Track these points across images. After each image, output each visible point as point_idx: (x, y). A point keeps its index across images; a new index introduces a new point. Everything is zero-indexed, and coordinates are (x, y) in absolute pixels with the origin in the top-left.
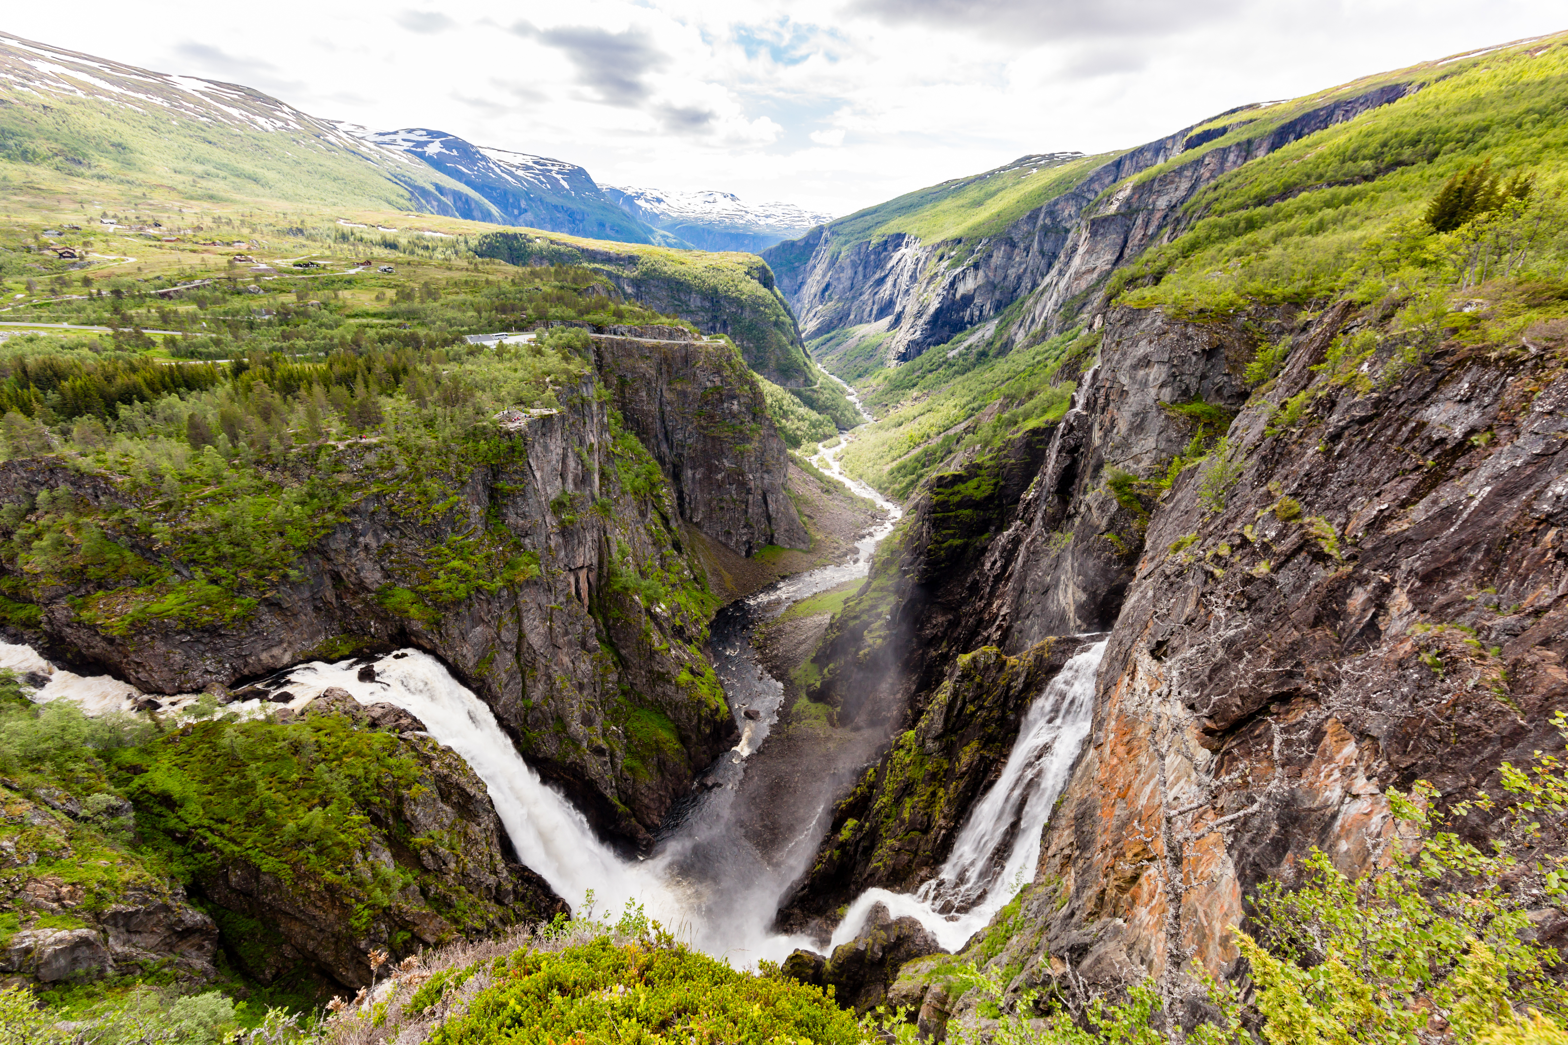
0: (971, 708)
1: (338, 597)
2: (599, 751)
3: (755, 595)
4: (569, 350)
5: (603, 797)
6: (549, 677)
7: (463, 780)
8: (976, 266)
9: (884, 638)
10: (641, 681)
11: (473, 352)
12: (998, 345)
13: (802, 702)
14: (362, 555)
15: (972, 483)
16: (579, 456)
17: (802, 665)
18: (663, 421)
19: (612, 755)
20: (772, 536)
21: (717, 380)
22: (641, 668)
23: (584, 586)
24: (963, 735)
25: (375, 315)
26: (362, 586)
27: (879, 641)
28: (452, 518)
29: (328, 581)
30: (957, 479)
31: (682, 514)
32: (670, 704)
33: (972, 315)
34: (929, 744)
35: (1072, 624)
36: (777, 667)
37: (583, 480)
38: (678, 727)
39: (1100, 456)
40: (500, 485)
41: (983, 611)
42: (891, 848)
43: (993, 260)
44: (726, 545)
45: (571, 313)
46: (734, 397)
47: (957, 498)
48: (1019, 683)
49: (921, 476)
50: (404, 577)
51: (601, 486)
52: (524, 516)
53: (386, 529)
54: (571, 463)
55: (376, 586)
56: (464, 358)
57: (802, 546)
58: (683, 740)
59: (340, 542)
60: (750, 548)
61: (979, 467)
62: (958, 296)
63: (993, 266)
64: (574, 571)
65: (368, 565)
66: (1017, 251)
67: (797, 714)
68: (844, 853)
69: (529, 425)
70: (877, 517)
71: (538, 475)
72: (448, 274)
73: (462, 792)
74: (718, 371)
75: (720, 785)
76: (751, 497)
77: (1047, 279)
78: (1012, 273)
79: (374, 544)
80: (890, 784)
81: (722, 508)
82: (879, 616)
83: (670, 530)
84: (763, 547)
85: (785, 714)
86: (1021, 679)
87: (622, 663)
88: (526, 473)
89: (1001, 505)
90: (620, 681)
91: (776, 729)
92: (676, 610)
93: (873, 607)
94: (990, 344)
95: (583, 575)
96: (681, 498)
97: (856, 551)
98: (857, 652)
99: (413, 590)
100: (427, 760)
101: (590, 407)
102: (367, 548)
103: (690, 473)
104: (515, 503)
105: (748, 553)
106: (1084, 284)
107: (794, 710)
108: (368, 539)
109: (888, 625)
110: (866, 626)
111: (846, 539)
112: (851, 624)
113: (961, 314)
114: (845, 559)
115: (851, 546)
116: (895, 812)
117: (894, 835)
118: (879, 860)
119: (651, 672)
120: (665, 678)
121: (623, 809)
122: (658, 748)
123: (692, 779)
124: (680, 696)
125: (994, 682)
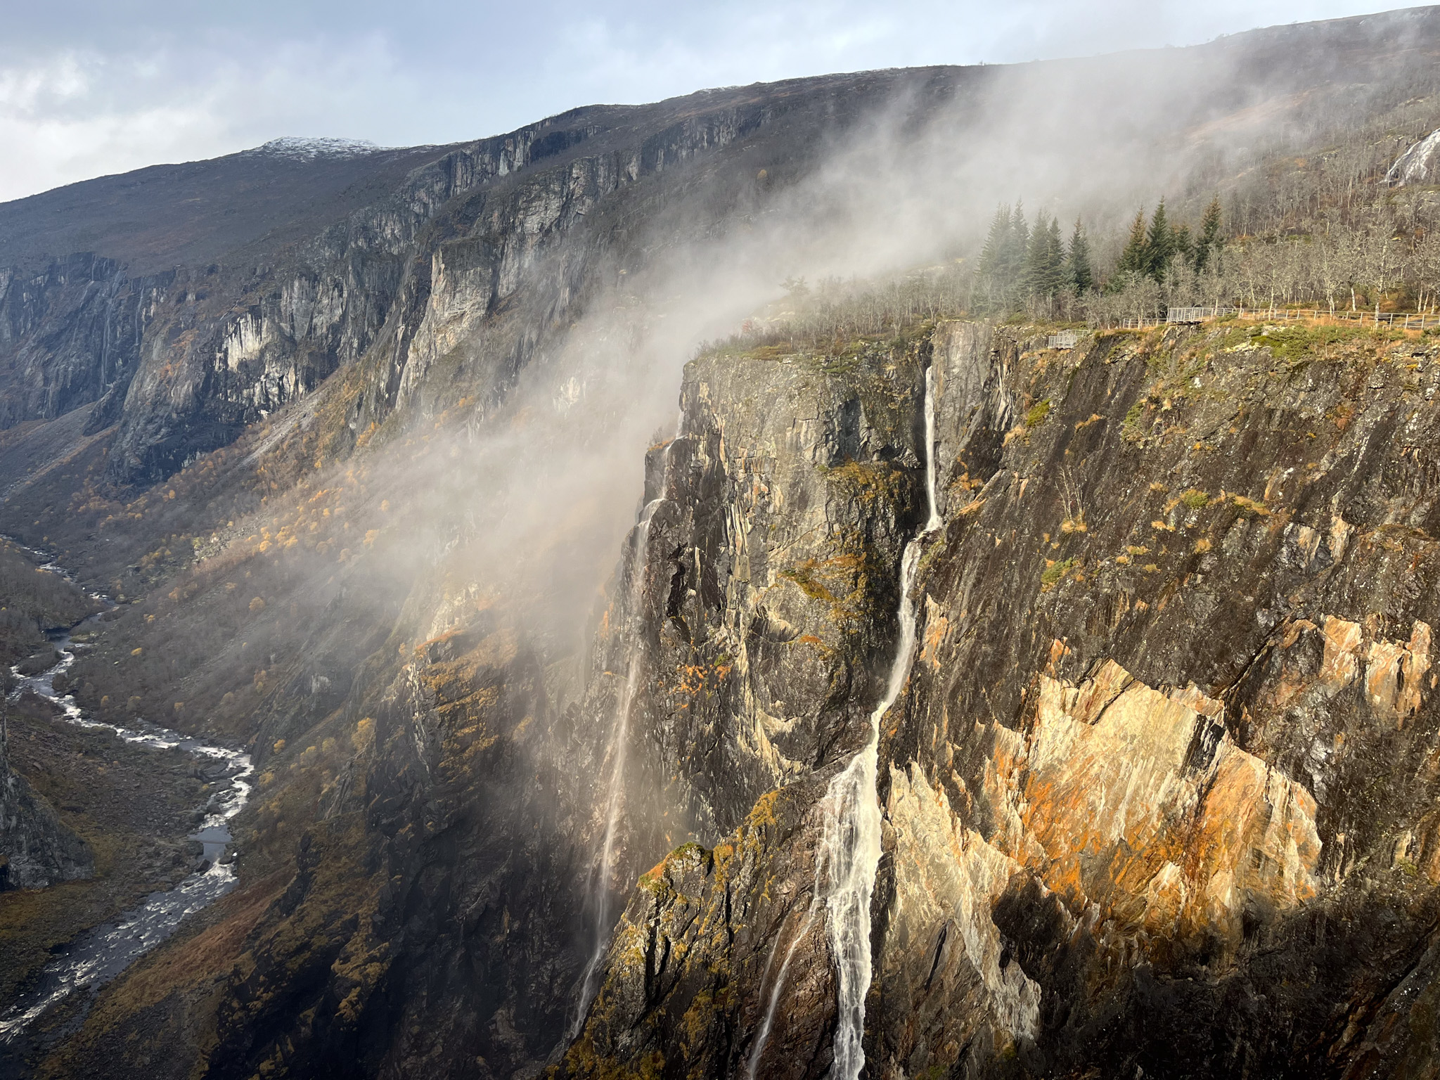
0: (677, 950)
8: (255, 313)
9: (381, 959)
15: (487, 644)
27: (373, 969)
33: (266, 394)
39: (757, 543)
43: (284, 301)
47: (469, 673)
48: (742, 878)
57: (76, 872)
61: (490, 614)
62: (233, 363)
63: (285, 311)
66: (320, 288)
78: (321, 321)
82: (354, 924)
93: (334, 915)
94: (314, 437)
97: (197, 850)
98: (328, 1009)
106: (452, 341)
109: (380, 933)
110: (330, 954)
111: (166, 832)
112: (293, 965)
113: (245, 392)
114: (181, 870)
115: (181, 843)
125: (706, 893)
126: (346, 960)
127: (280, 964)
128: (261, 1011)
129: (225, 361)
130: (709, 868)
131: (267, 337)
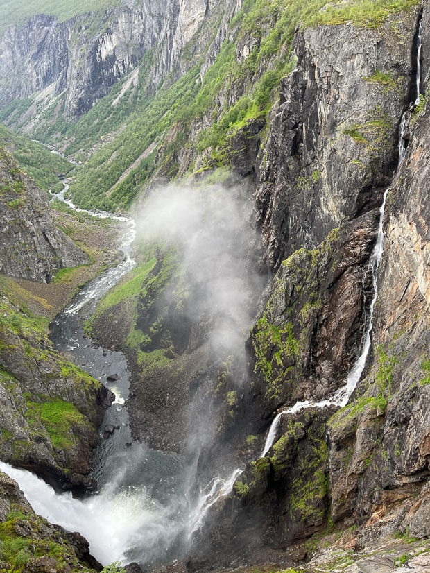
0: (297, 288)
2: (38, 440)
3: (67, 306)
5: (52, 469)
8: (109, 32)
10: (38, 386)
12: (145, 88)
13: (142, 356)
17: (131, 334)
19: (45, 440)
20: (61, 262)
22: (34, 376)
24: (297, 305)
27: (187, 294)
32: (63, 392)
33: (118, 70)
34: (278, 319)
35: (338, 220)
36: (112, 343)
38: (74, 405)
39: (332, 119)
42: (278, 383)
43: (120, 25)
44: (30, 279)
48: (324, 262)
57: (84, 262)
58: (82, 411)
60: (48, 276)
62: (104, 57)
63: (121, 30)
66: (133, 16)
67: (144, 363)
75: (118, 428)
76: (35, 239)
77: (163, 34)
78: (136, 33)
80: (260, 354)
81: (16, 254)
84: (57, 271)
85: (134, 367)
86: (325, 258)
87: (19, 378)
90: (23, 391)
91: (134, 379)
94: (139, 88)
97: (122, 254)
105: (48, 281)
106: (191, 35)
107: (139, 363)
111: (110, 247)
113: (110, 70)
114: (117, 261)
115: (116, 251)
116: (269, 365)
117: (275, 376)
118: (273, 392)
119: (42, 376)
120: (53, 376)
121: (66, 471)
122: (71, 423)
123: (98, 433)
124: (70, 383)
125: (309, 267)
126: (177, 291)
127: (155, 292)
128: (151, 307)
129: (100, 57)
130: (310, 258)
131: (116, 43)
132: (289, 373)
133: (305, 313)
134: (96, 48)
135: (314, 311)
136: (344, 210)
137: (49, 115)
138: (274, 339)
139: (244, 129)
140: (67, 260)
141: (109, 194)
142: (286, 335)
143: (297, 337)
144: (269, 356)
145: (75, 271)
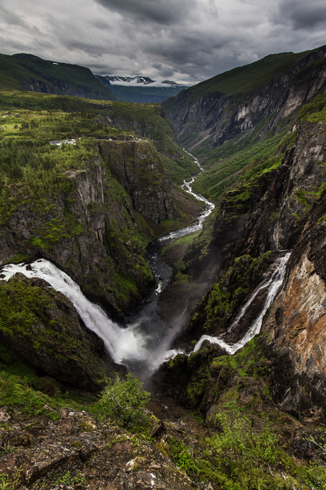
0: (239, 276)
1: (16, 242)
2: (110, 291)
4: (88, 147)
5: (112, 306)
6: (91, 268)
7: (65, 302)
8: (246, 106)
9: (208, 252)
10: (123, 268)
11: (54, 148)
12: (253, 139)
13: (179, 274)
14: (22, 226)
15: (242, 195)
16: (96, 187)
17: (179, 262)
18: (126, 173)
19: (115, 293)
20: (167, 216)
21: (145, 156)
22: (123, 263)
23: (101, 235)
24: (236, 285)
25: (15, 134)
26: (23, 237)
27: (206, 253)
28: (51, 212)
29: (11, 236)
30: (236, 193)
31: (134, 208)
32: (133, 275)
33: (244, 127)
34: (224, 288)
35: (278, 246)
36: (170, 262)
37: (98, 197)
38: (136, 283)
39: (293, 183)
40: (67, 200)
41: (244, 242)
42: (210, 322)
43: (254, 102)
44: (151, 219)
45: (88, 130)
46: (152, 163)
47: (236, 200)
48: (257, 268)
49: (222, 192)
50: (37, 234)
51: (104, 199)
52: (78, 211)
53: (29, 217)
54: (93, 191)
55: (28, 237)
56: (50, 150)
57: (178, 219)
58: (138, 287)
59: (13, 222)
60: (159, 220)
61: (245, 188)
62: (239, 119)
63: (253, 105)
64: (97, 230)
65: (24, 230)
66: (263, 98)
67: (177, 278)
68: (194, 323)
69: (77, 176)
70: (206, 207)
71: (81, 195)
72: (40, 116)
73: (65, 306)
74: (146, 153)
76: (159, 201)
77: (275, 110)
78: (261, 107)
79: (26, 223)
80: (210, 302)
81: (149, 206)
82: (206, 244)
83: (130, 214)
84: (164, 219)
85: (173, 279)
86: (258, 266)
87: (116, 262)
88: (77, 195)
89: (252, 203)
90: (115, 268)
91: (170, 283)
92: (133, 243)
93: (204, 241)
94: (251, 138)
95: (100, 231)
96: (133, 202)
97: (198, 221)
98: (198, 257)
99: (41, 238)
100: (53, 296)
101: (98, 168)
102: (23, 224)
103: (136, 193)
104: (74, 206)
105: (159, 222)
106: (289, 113)
108: (23, 221)
109: (209, 247)
110: (202, 247)
111: (194, 216)
112: (196, 247)
113: (240, 126)
114: (194, 223)
115: (196, 219)
116: (212, 310)
117: (211, 318)
118: (206, 326)
119: (126, 265)
120: (131, 267)
121: (119, 310)
122: (130, 290)
123: (142, 300)
124: (137, 273)
125: (248, 267)
126: (203, 250)
129: (237, 118)
130: (251, 262)
131: (248, 112)
132: (217, 320)
133: (237, 292)
134: (236, 114)
135: (243, 293)
136: (281, 242)
137: (203, 144)
138: (219, 298)
139: (267, 174)
140: (170, 215)
141: (209, 189)
142: (225, 299)
143: (229, 303)
144: (213, 306)
145: (172, 222)
